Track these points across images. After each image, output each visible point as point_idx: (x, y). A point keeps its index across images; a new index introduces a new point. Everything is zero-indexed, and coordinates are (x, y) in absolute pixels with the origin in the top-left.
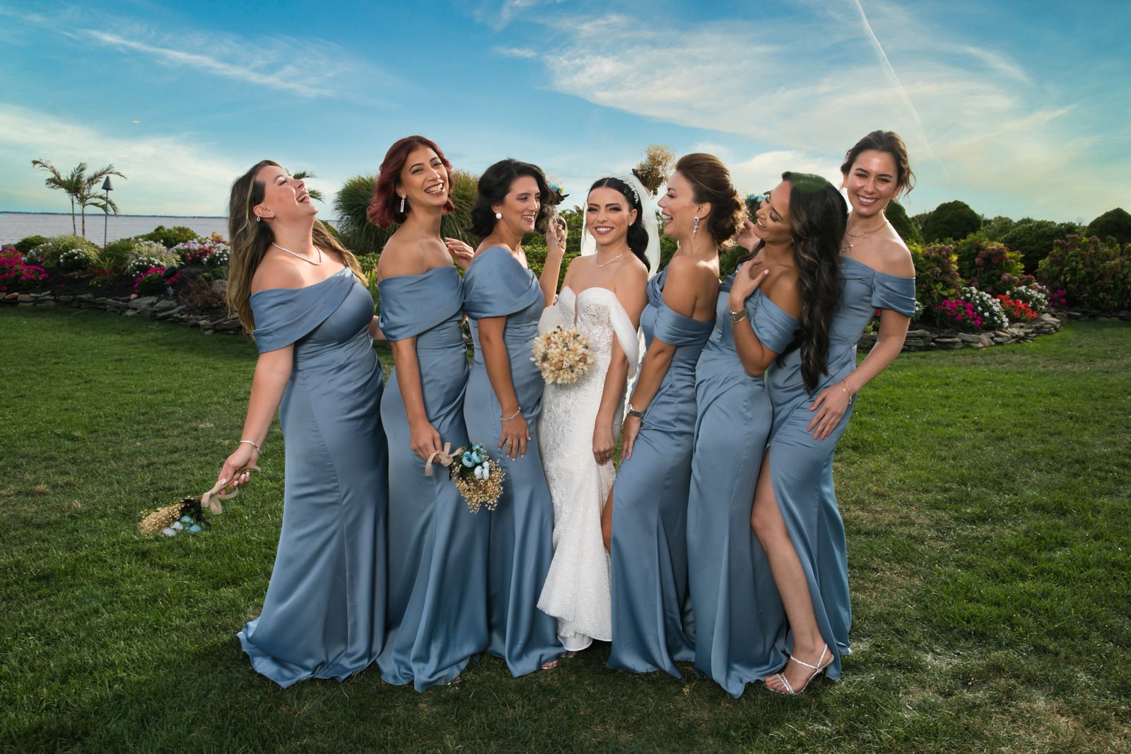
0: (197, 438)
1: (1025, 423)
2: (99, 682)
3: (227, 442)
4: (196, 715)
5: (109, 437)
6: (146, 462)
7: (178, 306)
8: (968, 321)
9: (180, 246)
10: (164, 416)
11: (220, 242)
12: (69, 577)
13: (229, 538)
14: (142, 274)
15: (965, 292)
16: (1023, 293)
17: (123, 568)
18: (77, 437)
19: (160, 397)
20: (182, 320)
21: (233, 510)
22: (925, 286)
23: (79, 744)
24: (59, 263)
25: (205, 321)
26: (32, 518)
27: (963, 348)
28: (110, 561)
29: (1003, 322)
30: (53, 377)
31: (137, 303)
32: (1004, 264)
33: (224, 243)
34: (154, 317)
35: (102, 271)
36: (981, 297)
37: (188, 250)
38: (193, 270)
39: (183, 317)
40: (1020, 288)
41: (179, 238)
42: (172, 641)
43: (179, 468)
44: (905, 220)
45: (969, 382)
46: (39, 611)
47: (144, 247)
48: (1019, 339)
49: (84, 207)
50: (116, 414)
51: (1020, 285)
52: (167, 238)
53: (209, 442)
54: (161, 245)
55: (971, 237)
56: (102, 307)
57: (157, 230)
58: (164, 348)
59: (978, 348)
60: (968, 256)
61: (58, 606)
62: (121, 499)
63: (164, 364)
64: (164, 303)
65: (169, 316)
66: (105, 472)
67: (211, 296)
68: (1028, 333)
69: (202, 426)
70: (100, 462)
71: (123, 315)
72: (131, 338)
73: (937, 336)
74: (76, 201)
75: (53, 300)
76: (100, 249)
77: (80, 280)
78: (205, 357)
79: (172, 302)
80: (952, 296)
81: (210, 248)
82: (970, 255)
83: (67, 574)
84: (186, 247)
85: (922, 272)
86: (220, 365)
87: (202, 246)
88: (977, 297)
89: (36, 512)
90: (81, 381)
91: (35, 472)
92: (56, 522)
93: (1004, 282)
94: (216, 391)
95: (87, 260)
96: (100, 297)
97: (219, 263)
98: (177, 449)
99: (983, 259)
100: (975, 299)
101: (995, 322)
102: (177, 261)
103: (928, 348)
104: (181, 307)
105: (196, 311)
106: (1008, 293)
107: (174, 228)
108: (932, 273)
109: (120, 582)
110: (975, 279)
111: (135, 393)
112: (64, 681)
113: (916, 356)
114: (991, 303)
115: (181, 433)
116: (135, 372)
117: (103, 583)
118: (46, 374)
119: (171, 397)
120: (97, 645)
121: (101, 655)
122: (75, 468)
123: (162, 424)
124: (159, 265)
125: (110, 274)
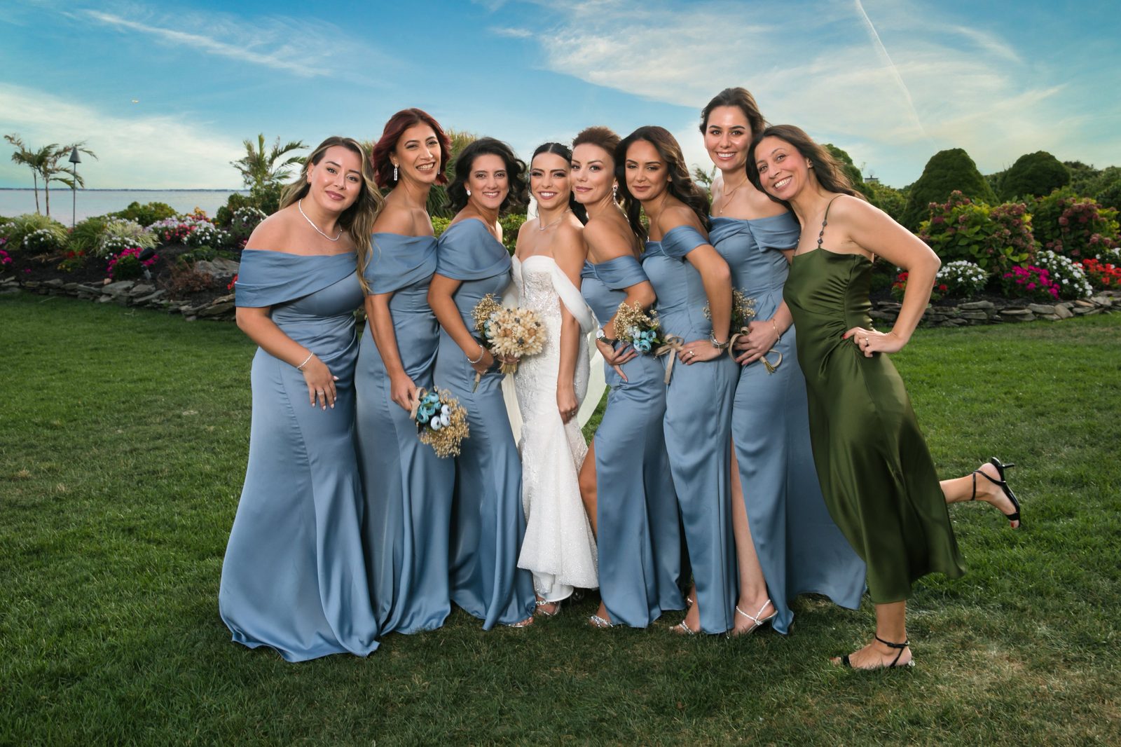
0: (181, 425)
1: (1074, 398)
2: (93, 635)
3: (212, 428)
4: (184, 660)
5: (90, 426)
6: (128, 449)
7: (156, 290)
8: (1043, 290)
9: (157, 224)
10: (146, 404)
11: (201, 219)
12: (58, 551)
13: (214, 515)
14: (116, 256)
15: (1042, 257)
16: (1117, 256)
17: (110, 543)
18: (56, 426)
19: (141, 386)
20: (161, 306)
21: (219, 490)
22: (991, 251)
23: (79, 682)
24: (23, 246)
25: (187, 306)
26: (17, 501)
27: (1035, 320)
28: (97, 537)
29: (1085, 290)
30: (25, 368)
31: (111, 288)
32: (1093, 223)
33: (206, 220)
34: (130, 303)
35: (71, 254)
36: (1059, 263)
37: (167, 229)
38: (172, 251)
39: (163, 302)
40: (1113, 251)
41: (155, 215)
42: (160, 602)
43: (164, 453)
44: (975, 176)
45: (1027, 357)
46: (32, 580)
47: (118, 226)
48: (1103, 309)
49: (47, 181)
50: (95, 403)
51: (1112, 247)
52: (144, 216)
53: (193, 428)
54: (136, 224)
55: (1056, 193)
56: (73, 293)
57: (130, 207)
58: (143, 335)
59: (1053, 321)
60: (1051, 215)
61: (50, 575)
62: (105, 482)
63: (143, 352)
64: (141, 288)
65: (147, 302)
66: (87, 458)
67: (193, 279)
68: (1117, 302)
69: (185, 413)
70: (82, 448)
71: (97, 301)
72: (106, 326)
73: (1003, 307)
74: (39, 175)
75: (18, 287)
76: (67, 229)
77: (48, 264)
78: (187, 345)
79: (150, 287)
80: (1025, 261)
81: (191, 226)
82: (1053, 214)
83: (56, 548)
84: (164, 225)
85: (988, 235)
86: (204, 352)
87: (181, 224)
88: (1055, 262)
89: (21, 496)
90: (56, 371)
91: (15, 460)
92: (41, 504)
93: (1094, 244)
94: (200, 379)
95: (54, 240)
96: (71, 282)
97: (200, 242)
98: (160, 435)
99: (1068, 218)
100: (1052, 265)
101: (1076, 291)
102: (154, 241)
103: (991, 321)
104: (159, 292)
105: (177, 296)
106: (1098, 256)
107: (150, 204)
108: (1000, 236)
109: (108, 555)
110: (1059, 241)
111: (113, 382)
112: (61, 634)
113: (976, 331)
114: (1070, 268)
115: (164, 421)
116: (112, 361)
117: (91, 555)
118: (17, 365)
119: (152, 385)
120: (89, 605)
121: (94, 613)
122: (56, 455)
123: (144, 412)
124: (134, 246)
125: (81, 256)
